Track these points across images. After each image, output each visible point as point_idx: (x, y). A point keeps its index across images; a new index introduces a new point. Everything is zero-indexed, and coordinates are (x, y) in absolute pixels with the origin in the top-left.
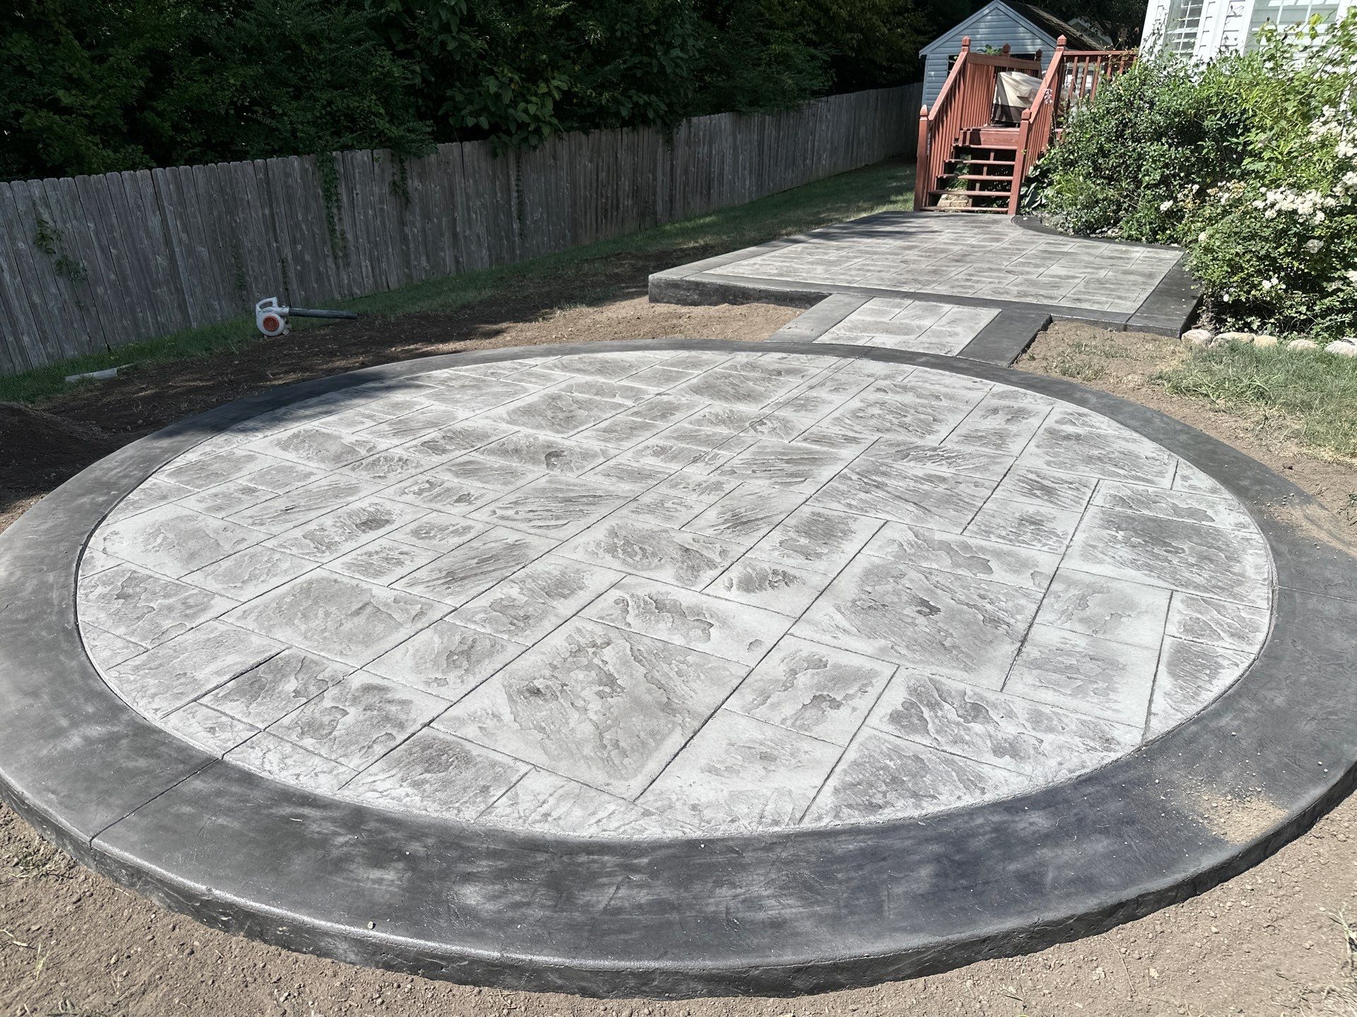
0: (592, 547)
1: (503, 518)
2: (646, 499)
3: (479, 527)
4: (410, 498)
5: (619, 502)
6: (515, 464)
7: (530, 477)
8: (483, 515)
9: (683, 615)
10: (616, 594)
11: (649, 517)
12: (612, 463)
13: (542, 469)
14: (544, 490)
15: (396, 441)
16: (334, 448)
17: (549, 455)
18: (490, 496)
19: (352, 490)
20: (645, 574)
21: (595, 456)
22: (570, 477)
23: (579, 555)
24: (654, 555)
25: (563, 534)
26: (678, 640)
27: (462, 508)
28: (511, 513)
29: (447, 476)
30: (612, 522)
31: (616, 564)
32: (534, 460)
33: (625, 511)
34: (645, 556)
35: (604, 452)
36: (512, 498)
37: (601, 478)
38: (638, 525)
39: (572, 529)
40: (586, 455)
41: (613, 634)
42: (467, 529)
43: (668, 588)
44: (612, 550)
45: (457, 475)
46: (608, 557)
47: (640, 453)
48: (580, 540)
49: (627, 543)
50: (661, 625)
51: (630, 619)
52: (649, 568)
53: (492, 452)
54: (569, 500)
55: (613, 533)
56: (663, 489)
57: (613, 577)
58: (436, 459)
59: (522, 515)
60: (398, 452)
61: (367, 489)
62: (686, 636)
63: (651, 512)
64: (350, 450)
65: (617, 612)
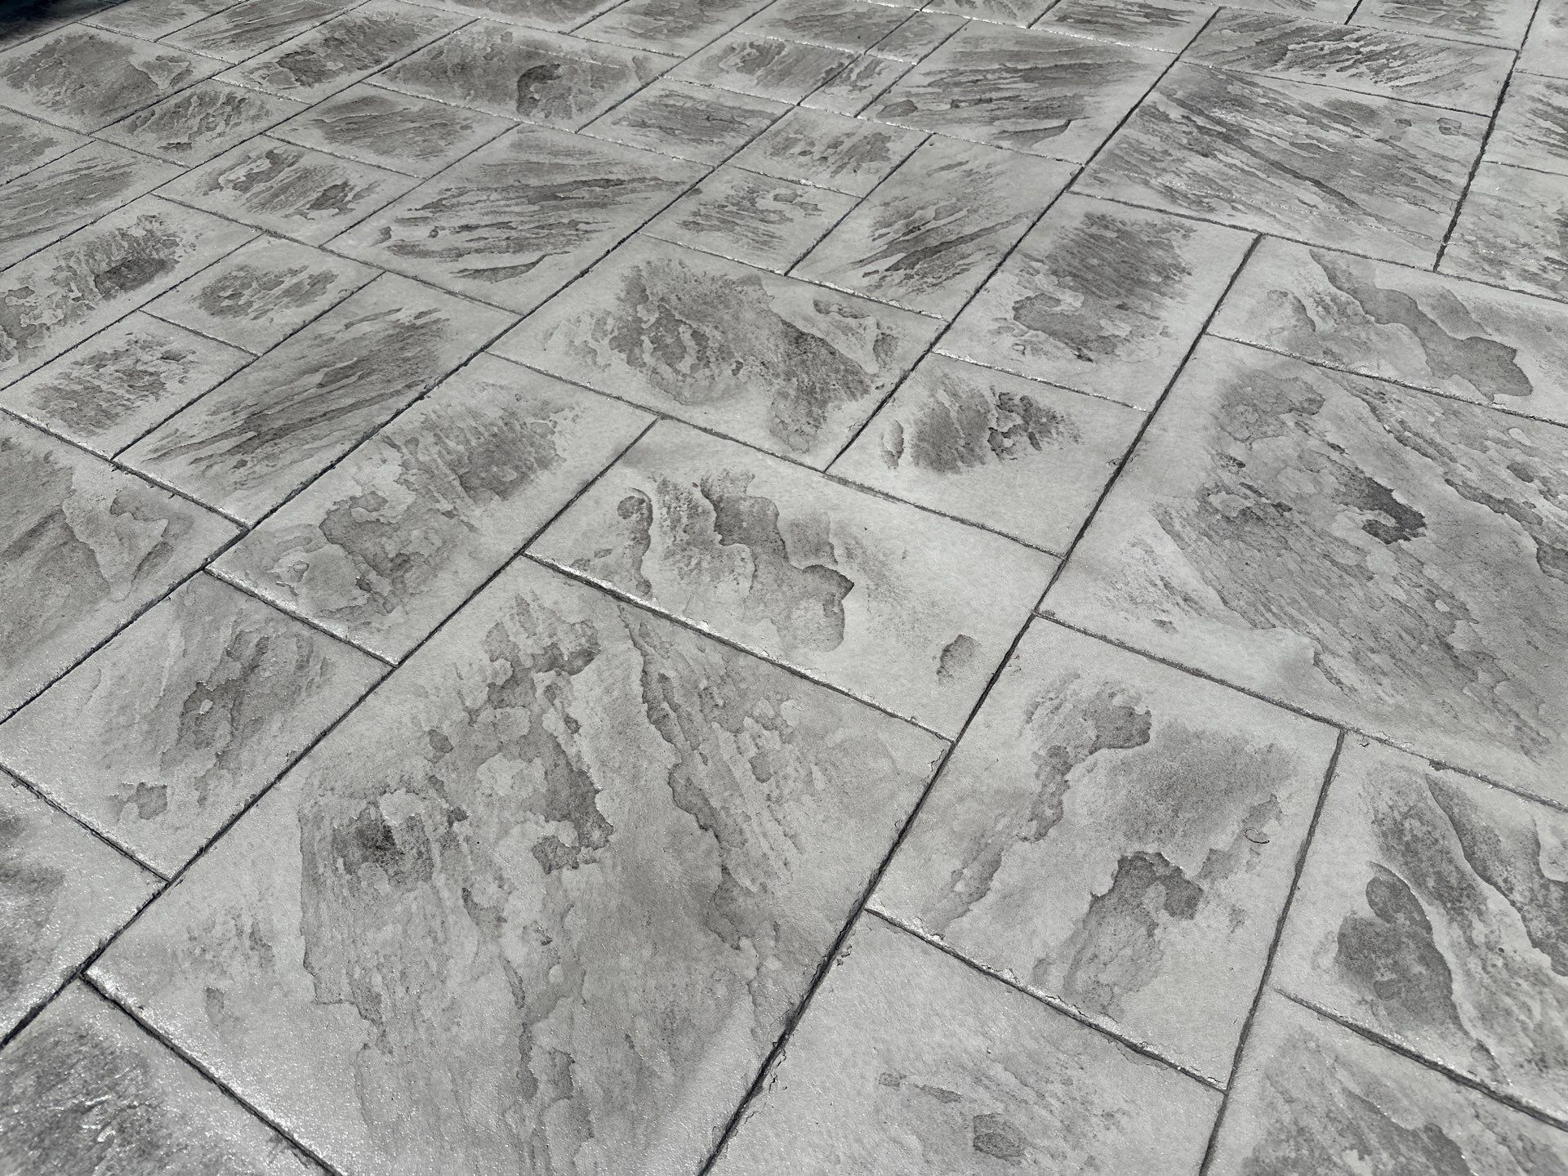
0: (584, 334)
1: (403, 249)
2: (718, 188)
3: (347, 275)
4: (224, 199)
5: (660, 198)
6: (455, 101)
7: (480, 133)
8: (361, 244)
9: (781, 551)
10: (626, 480)
11: (718, 241)
12: (653, 92)
13: (506, 112)
14: (501, 169)
15: (233, 55)
16: (110, 76)
17: (528, 76)
18: (390, 187)
19: (115, 181)
20: (698, 416)
21: (620, 75)
22: (560, 132)
23: (554, 359)
24: (724, 353)
25: (523, 292)
26: (763, 640)
27: (326, 222)
28: (420, 233)
29: (312, 139)
30: (637, 256)
31: (635, 385)
32: (494, 93)
33: (667, 225)
34: (703, 359)
35: (639, 64)
36: (430, 193)
37: (626, 133)
38: (697, 266)
39: (546, 278)
40: (604, 74)
41: (607, 619)
42: (321, 281)
43: (749, 461)
44: (628, 341)
45: (332, 134)
46: (618, 360)
47: (714, 65)
48: (560, 310)
49: (668, 320)
50: (726, 589)
51: (651, 567)
52: (708, 399)
53: (414, 74)
54: (549, 195)
55: (637, 291)
56: (757, 159)
57: (623, 425)
58: (302, 95)
59: (446, 239)
60: (232, 82)
61: (146, 177)
62: (783, 625)
63: (727, 224)
64: (140, 80)
65: (621, 544)
